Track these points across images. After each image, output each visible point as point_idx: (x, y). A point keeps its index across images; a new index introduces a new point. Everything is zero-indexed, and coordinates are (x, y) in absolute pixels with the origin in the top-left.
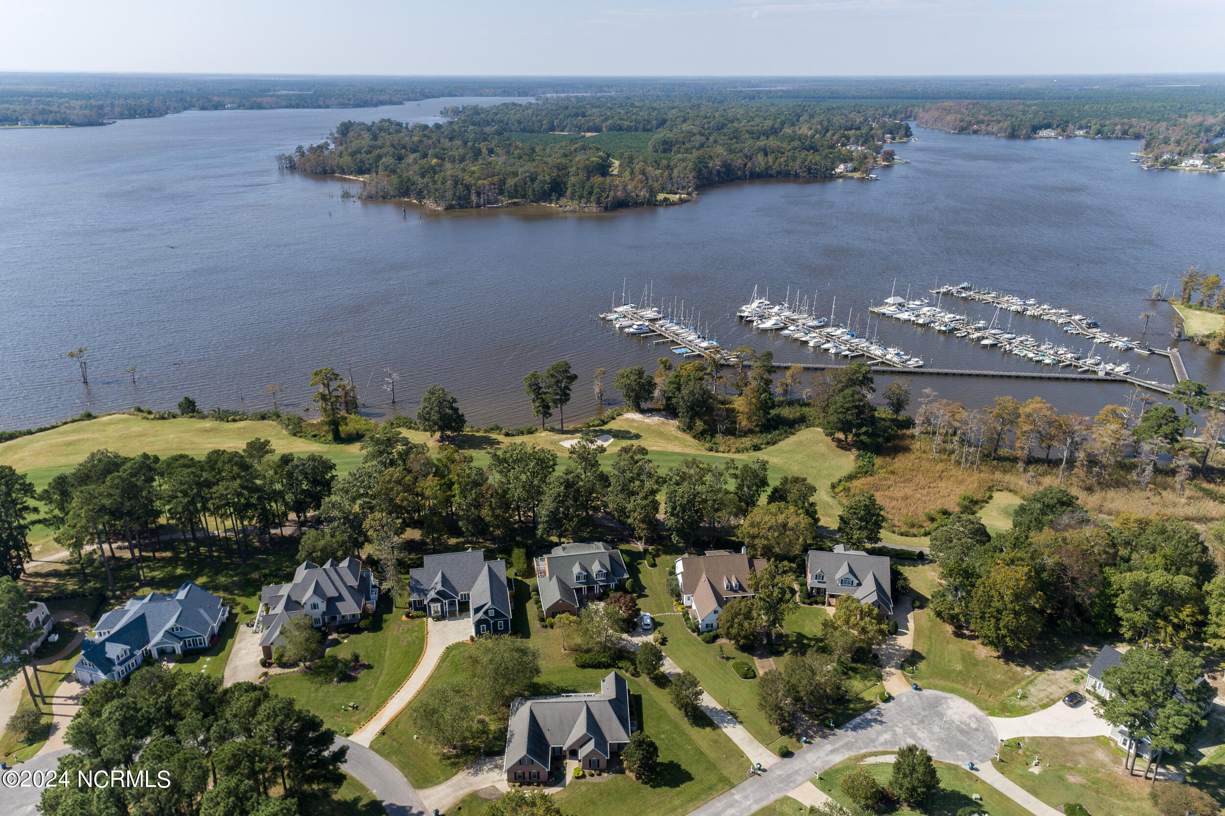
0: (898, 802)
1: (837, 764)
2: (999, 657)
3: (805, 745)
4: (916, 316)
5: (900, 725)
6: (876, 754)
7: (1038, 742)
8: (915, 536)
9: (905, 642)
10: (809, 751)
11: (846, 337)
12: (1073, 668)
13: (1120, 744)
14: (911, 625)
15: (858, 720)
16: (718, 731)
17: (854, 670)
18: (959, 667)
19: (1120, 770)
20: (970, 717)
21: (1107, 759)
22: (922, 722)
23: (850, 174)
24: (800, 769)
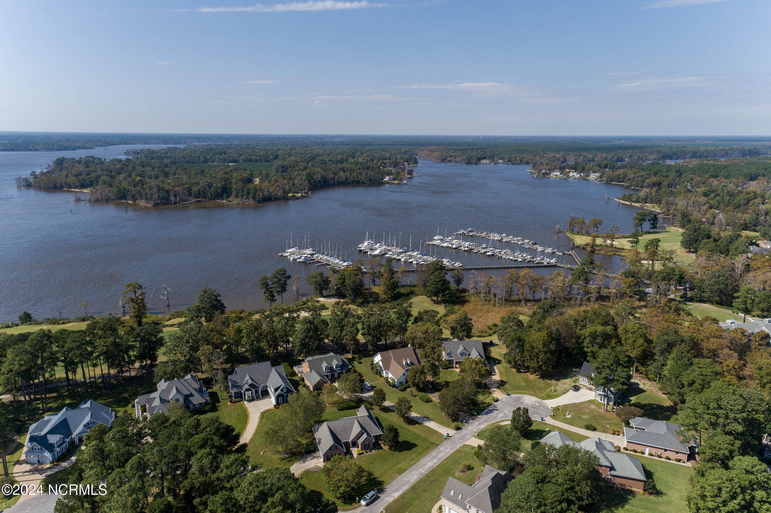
1: (483, 429)
2: (539, 378)
3: (465, 424)
4: (452, 244)
5: (506, 409)
6: (501, 421)
7: (566, 406)
8: (485, 337)
9: (497, 377)
10: (468, 426)
11: (420, 256)
12: (571, 377)
13: (600, 401)
14: (496, 371)
15: (486, 410)
16: (422, 425)
17: (478, 392)
18: (524, 384)
19: (602, 411)
20: (535, 402)
21: (595, 407)
23: (392, 181)
24: (467, 433)
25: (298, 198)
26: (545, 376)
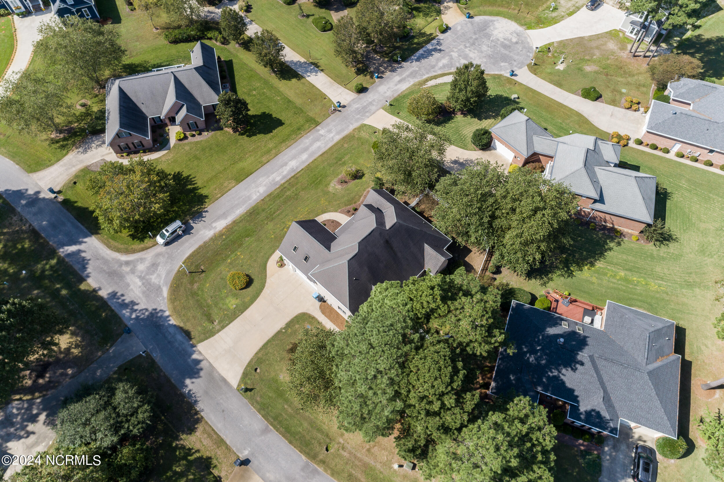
0: (453, 112)
1: (404, 91)
3: (377, 80)
5: (455, 50)
6: (435, 77)
7: (563, 44)
10: (381, 84)
15: (421, 51)
16: (303, 80)
19: (625, 55)
20: (511, 34)
21: (616, 48)
22: (473, 44)
24: (374, 100)
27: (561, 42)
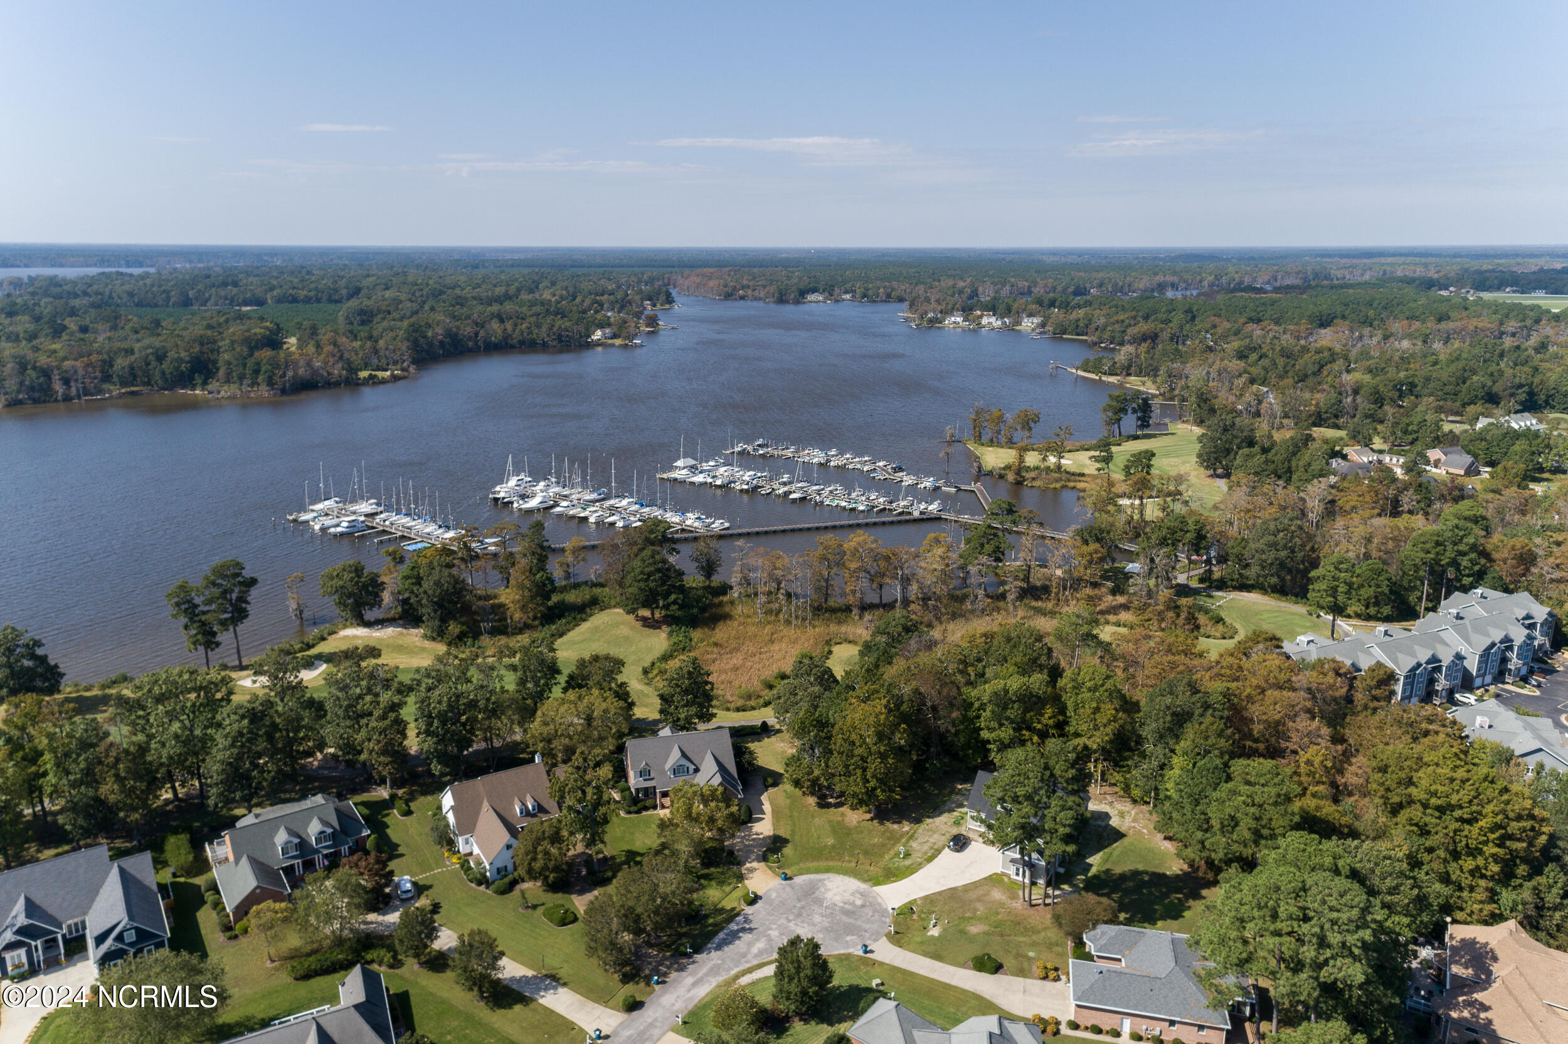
0: (787, 1019)
1: (703, 998)
2: (872, 819)
3: (657, 987)
4: (714, 477)
5: (774, 927)
6: (750, 970)
7: (930, 900)
8: (753, 708)
9: (764, 828)
10: (664, 993)
11: (636, 507)
12: (951, 810)
13: (1014, 877)
14: (767, 807)
15: (721, 935)
16: (532, 1006)
17: (707, 877)
18: (830, 841)
19: (1018, 905)
20: (853, 894)
21: (1004, 897)
22: (799, 915)
23: (610, 341)
24: (656, 1020)
25: (384, 382)
26: (883, 813)
27: (926, 898)
